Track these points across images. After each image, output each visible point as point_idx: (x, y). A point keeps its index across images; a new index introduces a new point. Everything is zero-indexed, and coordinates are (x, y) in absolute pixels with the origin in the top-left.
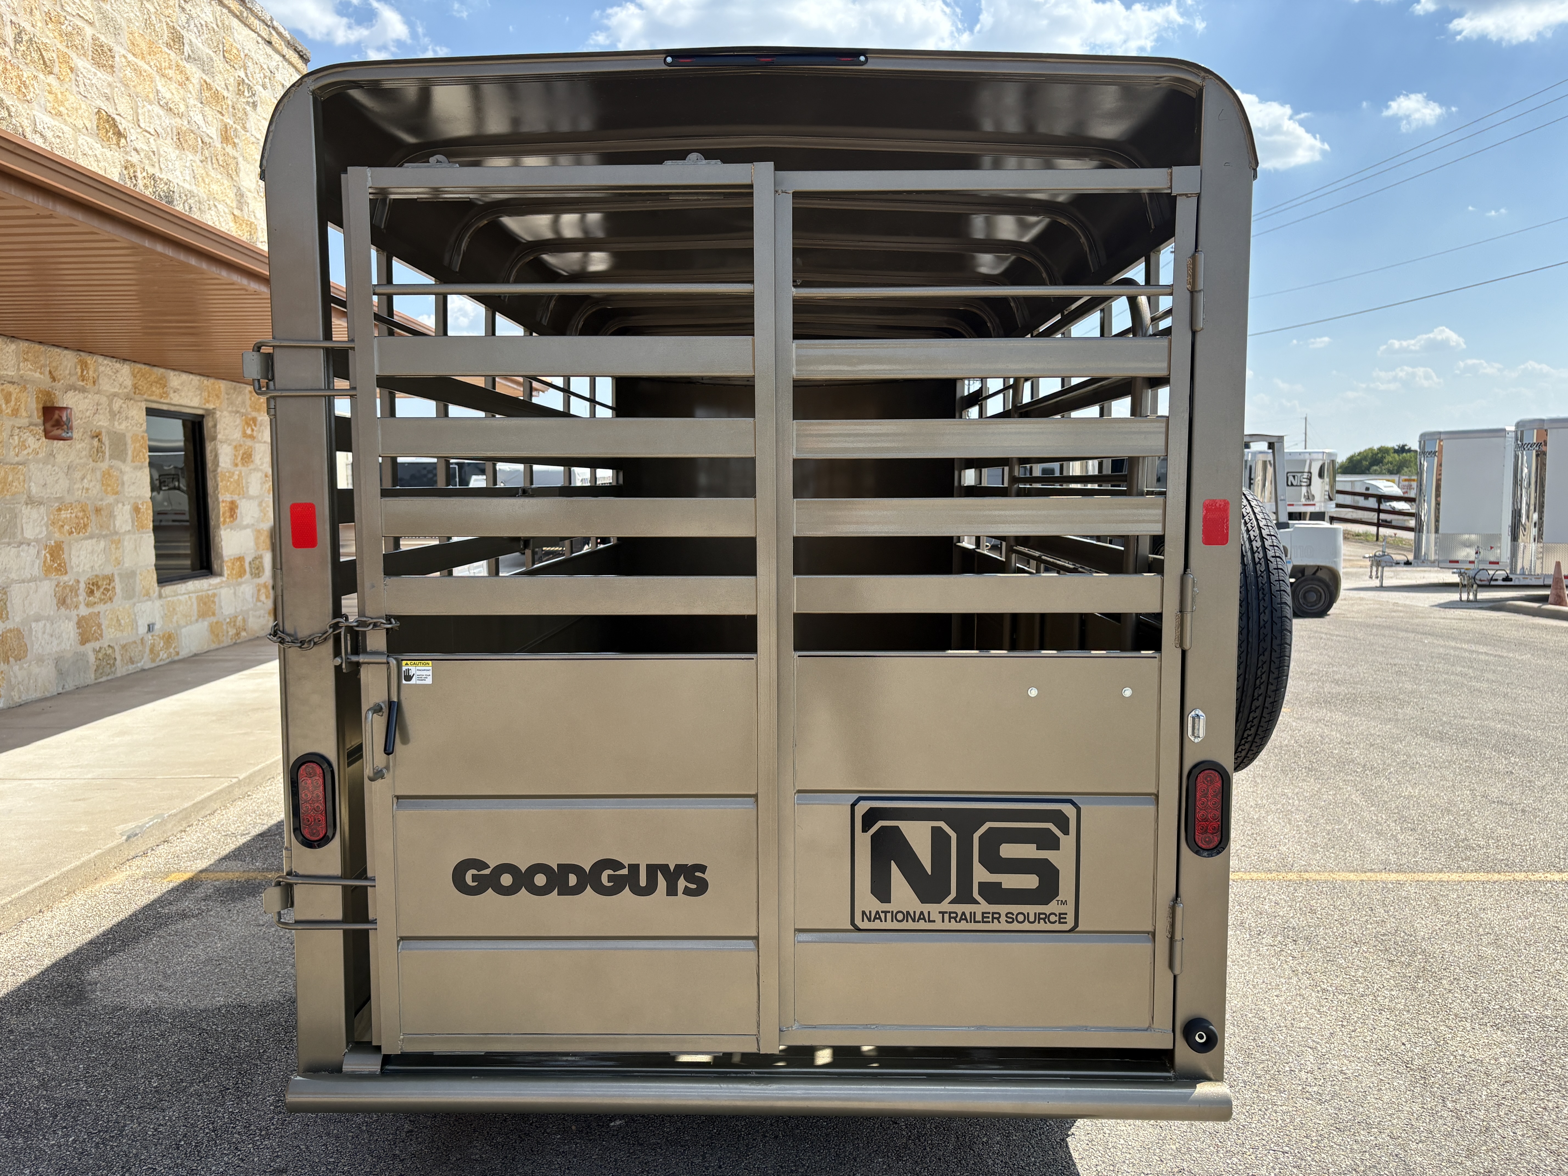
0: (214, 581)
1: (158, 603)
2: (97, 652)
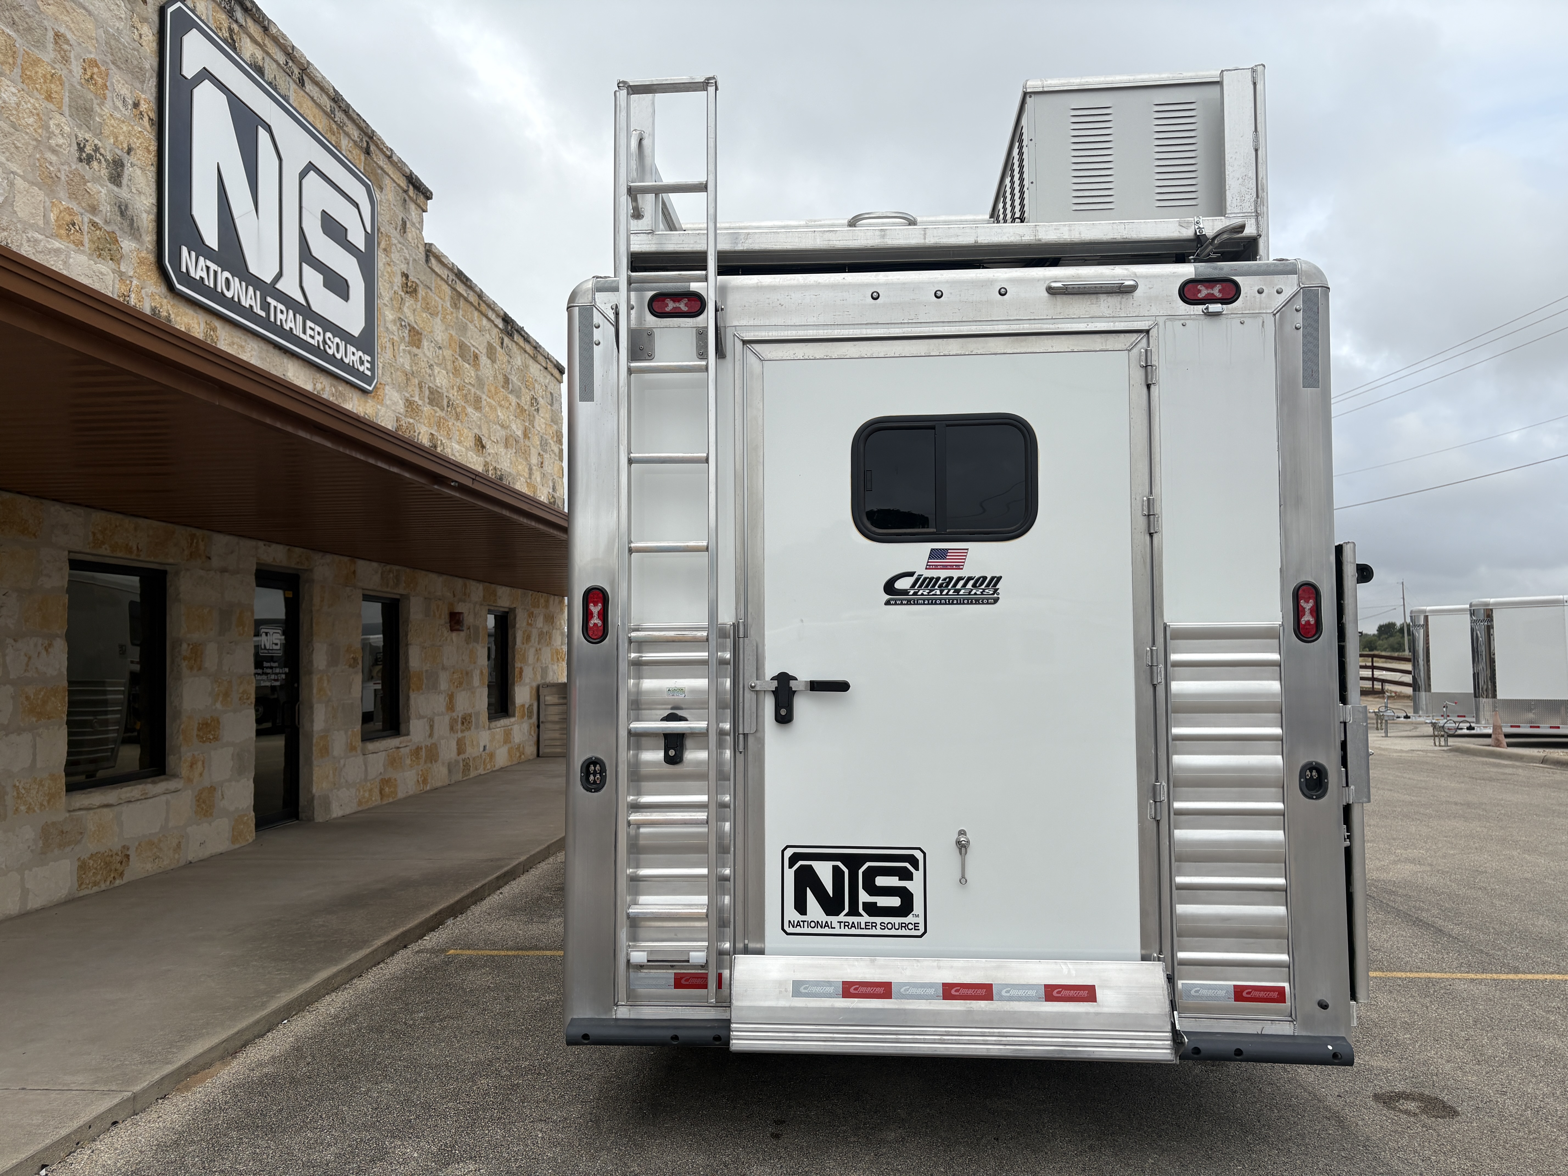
0: (512, 720)
1: (488, 732)
2: (464, 760)
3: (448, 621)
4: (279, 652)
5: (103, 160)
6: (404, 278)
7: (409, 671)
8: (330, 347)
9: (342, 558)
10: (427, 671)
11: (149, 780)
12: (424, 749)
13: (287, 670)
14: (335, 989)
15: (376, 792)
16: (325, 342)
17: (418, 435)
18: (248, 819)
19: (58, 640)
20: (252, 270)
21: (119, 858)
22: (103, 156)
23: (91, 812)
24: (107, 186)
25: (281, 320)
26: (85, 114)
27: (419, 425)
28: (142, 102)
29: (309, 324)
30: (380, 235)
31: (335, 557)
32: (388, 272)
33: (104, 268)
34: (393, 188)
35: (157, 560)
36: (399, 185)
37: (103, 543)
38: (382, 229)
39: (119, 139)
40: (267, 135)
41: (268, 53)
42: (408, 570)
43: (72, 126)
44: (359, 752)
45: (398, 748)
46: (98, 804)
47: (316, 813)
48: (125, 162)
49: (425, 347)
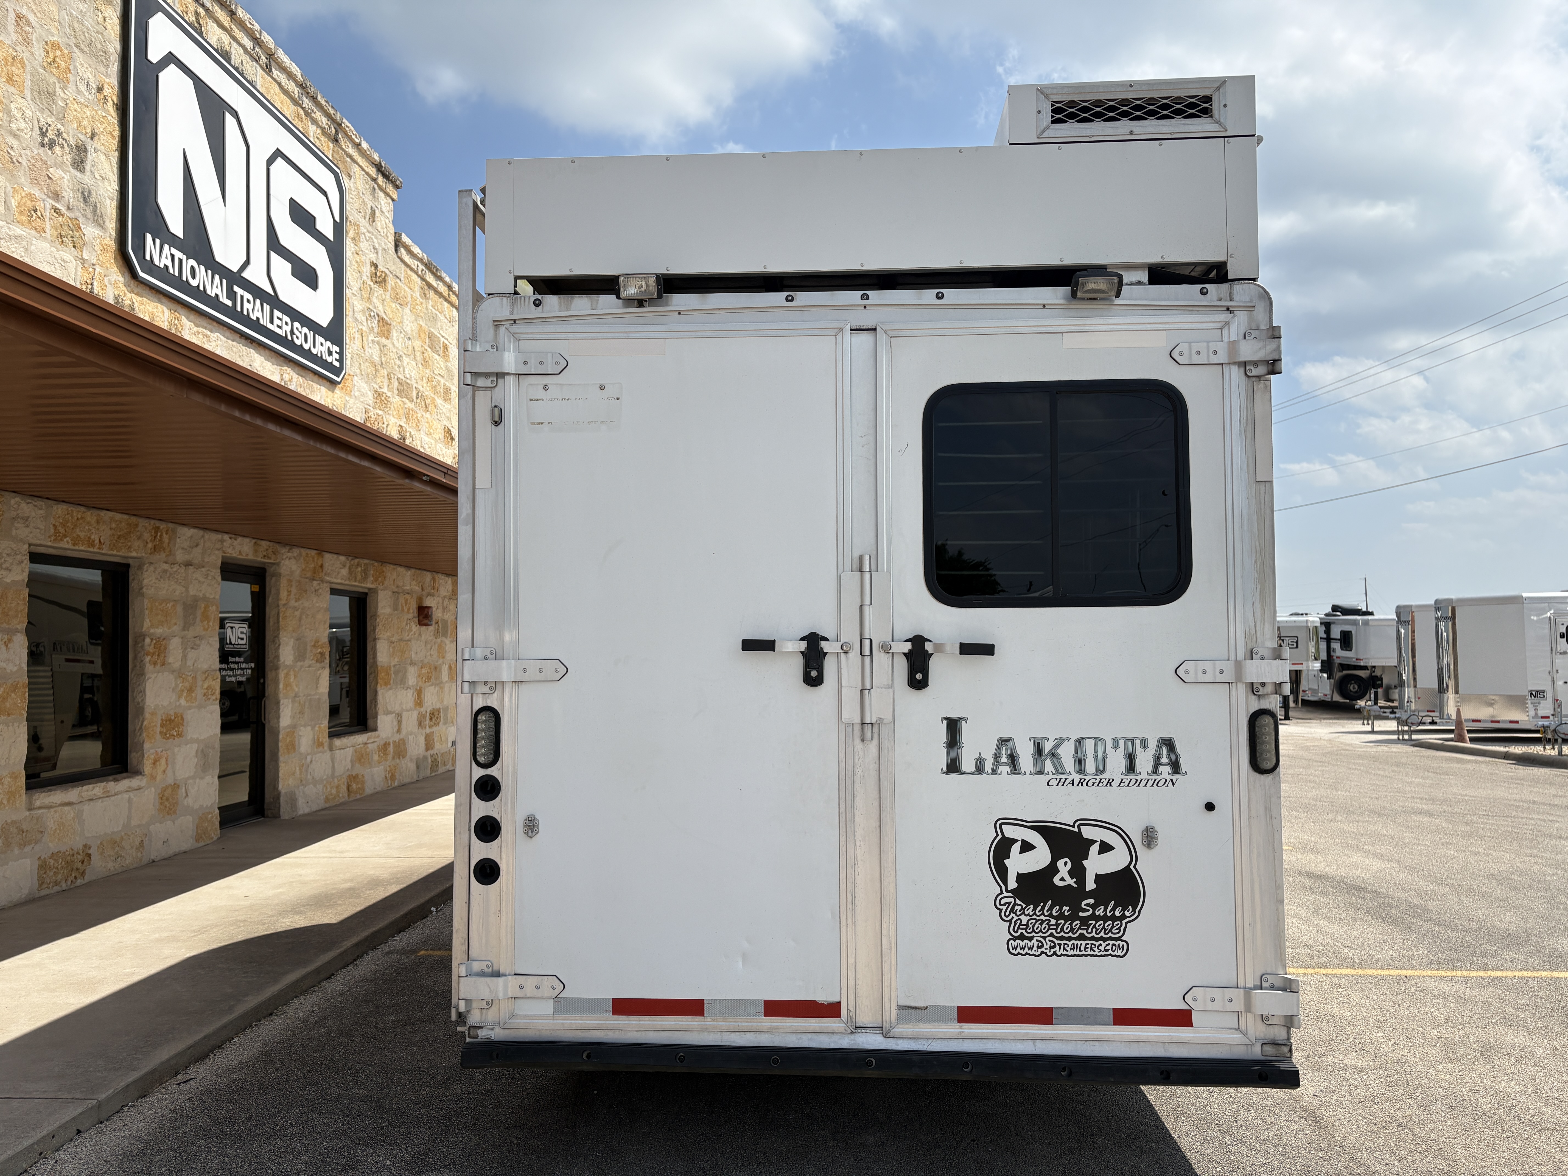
2: (432, 756)
3: (416, 615)
4: (244, 646)
5: (65, 145)
6: (373, 268)
7: (377, 665)
8: (297, 338)
9: (309, 551)
10: (395, 666)
11: (111, 778)
12: (392, 745)
13: (253, 665)
14: (305, 992)
15: (344, 788)
16: (292, 332)
17: (388, 425)
18: (212, 817)
19: (19, 634)
20: (218, 259)
21: (80, 857)
22: (66, 142)
23: (52, 810)
24: (69, 172)
25: (248, 309)
26: (47, 98)
27: (387, 416)
28: (106, 86)
29: (277, 313)
30: (348, 224)
31: (302, 550)
32: (357, 262)
33: (68, 254)
34: (362, 176)
35: (120, 553)
36: (367, 173)
37: (65, 536)
38: (351, 218)
39: (82, 124)
40: (234, 121)
41: (234, 38)
42: (376, 564)
43: (34, 110)
44: (326, 748)
45: (366, 744)
46: (59, 802)
47: (282, 810)
48: (89, 148)
49: (394, 338)
